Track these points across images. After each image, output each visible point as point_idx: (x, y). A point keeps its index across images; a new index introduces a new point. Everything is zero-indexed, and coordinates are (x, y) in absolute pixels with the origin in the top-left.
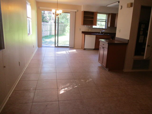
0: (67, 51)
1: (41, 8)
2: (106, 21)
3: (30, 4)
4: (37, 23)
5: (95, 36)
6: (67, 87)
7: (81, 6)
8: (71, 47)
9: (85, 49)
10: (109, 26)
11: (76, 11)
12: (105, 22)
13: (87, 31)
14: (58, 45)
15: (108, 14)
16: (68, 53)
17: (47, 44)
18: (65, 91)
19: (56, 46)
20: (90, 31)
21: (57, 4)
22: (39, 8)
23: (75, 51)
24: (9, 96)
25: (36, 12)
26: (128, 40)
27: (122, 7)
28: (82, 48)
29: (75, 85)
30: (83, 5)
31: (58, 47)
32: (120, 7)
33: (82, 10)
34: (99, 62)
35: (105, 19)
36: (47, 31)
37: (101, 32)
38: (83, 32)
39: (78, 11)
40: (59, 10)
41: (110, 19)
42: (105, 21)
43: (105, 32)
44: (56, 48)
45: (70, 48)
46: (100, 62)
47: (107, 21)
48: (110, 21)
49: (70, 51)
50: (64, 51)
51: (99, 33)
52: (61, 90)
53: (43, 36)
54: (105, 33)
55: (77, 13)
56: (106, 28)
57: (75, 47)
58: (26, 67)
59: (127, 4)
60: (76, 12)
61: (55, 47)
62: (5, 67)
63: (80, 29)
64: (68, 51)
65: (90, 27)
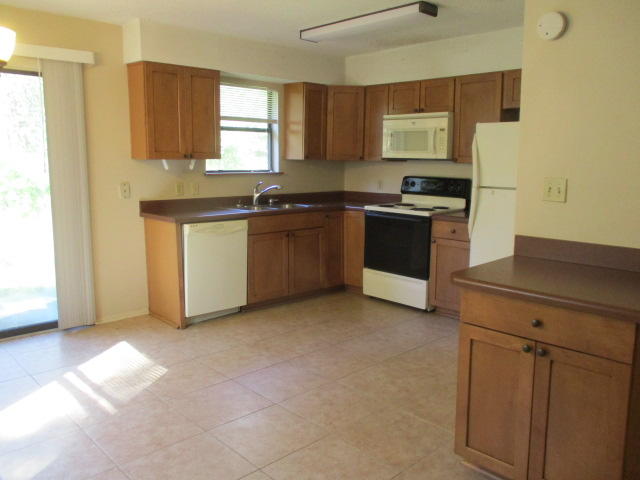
2: (270, 130)
5: (244, 224)
10: (297, 151)
11: (86, 57)
12: (266, 134)
13: (175, 196)
15: (284, 91)
35: (266, 118)
37: (256, 196)
38: (147, 208)
39: (98, 60)
42: (265, 126)
47: (276, 127)
54: (281, 199)
55: (92, 73)
56: (277, 170)
57: (105, 320)
60: (83, 66)
63: (127, 189)
65: (191, 167)
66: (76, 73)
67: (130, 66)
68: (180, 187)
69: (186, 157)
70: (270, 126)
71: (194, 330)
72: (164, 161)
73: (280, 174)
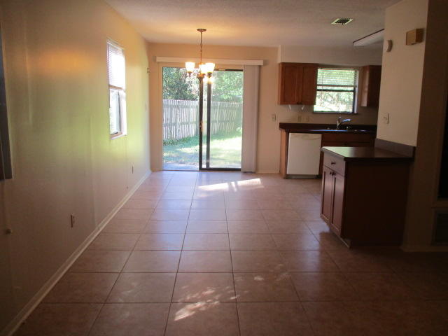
0: (233, 183)
1: (159, 59)
2: (354, 91)
3: (123, 51)
4: (148, 104)
5: (320, 136)
6: (204, 298)
7: (275, 49)
8: (247, 172)
9: (288, 177)
10: (365, 104)
11: (261, 63)
12: (352, 93)
13: (296, 121)
14: (208, 164)
15: (362, 70)
16: (235, 190)
17: (181, 163)
18: (194, 312)
19: (204, 166)
20: (304, 121)
21: (201, 45)
22: (155, 60)
23: (257, 181)
24: (21, 322)
25: (146, 71)
26: (414, 148)
27: (391, 43)
28: (280, 173)
29: (229, 292)
30: (280, 46)
31: (208, 169)
32: (386, 46)
33: (279, 61)
34: (321, 217)
35: (353, 84)
36: (187, 123)
37: (338, 124)
38: (283, 126)
39: (266, 63)
40: (207, 64)
41: (367, 83)
42: (352, 89)
43: (353, 123)
44: (204, 175)
45: (245, 173)
46: (325, 220)
47: (357, 89)
48: (366, 89)
49: (242, 183)
50: (222, 182)
51: (334, 126)
52: (182, 307)
53: (177, 137)
54: (353, 127)
55: (264, 69)
56: (355, 112)
57: (260, 172)
58: (99, 229)
59: (407, 33)
60: (260, 67)
61: (201, 169)
62: (8, 232)
63: (275, 118)
64: (236, 184)
65: (303, 108)
66: (257, 70)
67: (279, 64)
68: (299, 118)
69: (298, 104)
70: (354, 89)
71: (289, 181)
72: (290, 106)
73: (357, 114)
